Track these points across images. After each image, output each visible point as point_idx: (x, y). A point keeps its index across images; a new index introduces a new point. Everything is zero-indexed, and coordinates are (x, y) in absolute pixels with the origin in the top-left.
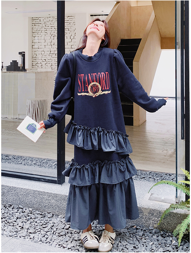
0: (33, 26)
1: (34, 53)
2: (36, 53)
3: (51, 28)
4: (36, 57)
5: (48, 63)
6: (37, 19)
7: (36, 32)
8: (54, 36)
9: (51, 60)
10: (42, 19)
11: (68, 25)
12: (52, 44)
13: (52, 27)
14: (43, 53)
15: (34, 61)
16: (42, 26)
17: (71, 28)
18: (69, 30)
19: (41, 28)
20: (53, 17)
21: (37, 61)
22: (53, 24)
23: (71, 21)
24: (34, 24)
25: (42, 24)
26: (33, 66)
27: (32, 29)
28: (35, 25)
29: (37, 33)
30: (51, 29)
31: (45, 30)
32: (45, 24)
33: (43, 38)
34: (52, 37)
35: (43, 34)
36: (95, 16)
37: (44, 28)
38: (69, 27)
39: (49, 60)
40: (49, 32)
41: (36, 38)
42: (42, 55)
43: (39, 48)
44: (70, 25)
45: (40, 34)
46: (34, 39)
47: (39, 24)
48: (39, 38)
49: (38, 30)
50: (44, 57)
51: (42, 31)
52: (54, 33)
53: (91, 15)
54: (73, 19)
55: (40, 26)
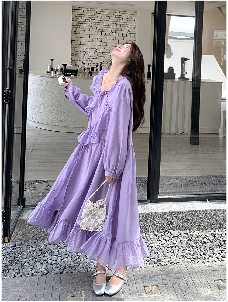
2: (76, 50)
3: (97, 21)
4: (77, 55)
5: (93, 62)
6: (80, 9)
7: (78, 24)
8: (101, 32)
9: (97, 60)
10: (86, 10)
11: (120, 21)
12: (99, 40)
13: (99, 21)
14: (86, 50)
15: (73, 59)
16: (86, 18)
17: (123, 24)
18: (120, 26)
19: (84, 20)
22: (101, 17)
23: (123, 17)
25: (85, 16)
27: (72, 20)
28: (76, 16)
29: (78, 26)
30: (98, 24)
31: (90, 23)
32: (90, 16)
33: (86, 32)
34: (99, 33)
35: (87, 27)
37: (88, 21)
39: (93, 60)
40: (94, 26)
41: (77, 32)
42: (84, 53)
43: (80, 44)
44: (122, 21)
45: (83, 28)
46: (75, 33)
47: (82, 16)
48: (82, 32)
49: (80, 22)
50: (88, 55)
51: (85, 24)
52: (102, 28)
53: (152, 13)
54: (126, 14)
55: (83, 18)
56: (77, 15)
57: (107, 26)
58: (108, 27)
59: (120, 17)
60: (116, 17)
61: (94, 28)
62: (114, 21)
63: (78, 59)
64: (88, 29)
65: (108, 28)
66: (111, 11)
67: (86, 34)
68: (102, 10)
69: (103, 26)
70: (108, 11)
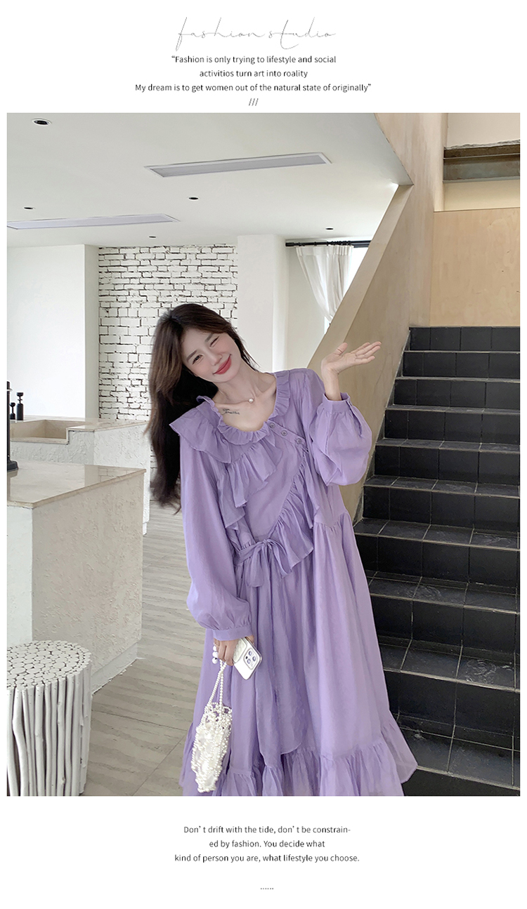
0: (101, 275)
1: (104, 358)
2: (111, 357)
3: (158, 281)
4: (113, 370)
6: (117, 251)
7: (112, 293)
10: (130, 253)
11: (214, 275)
13: (162, 281)
14: (133, 358)
15: (104, 382)
16: (132, 275)
17: (222, 284)
18: (215, 290)
19: (127, 281)
20: (165, 247)
21: (115, 382)
22: (164, 269)
23: (221, 263)
24: (105, 269)
25: (130, 269)
26: (103, 399)
27: (100, 283)
28: (108, 272)
29: (115, 298)
30: (160, 287)
31: (141, 287)
32: (141, 269)
33: (132, 312)
35: (135, 299)
36: (299, 245)
37: (137, 281)
38: (218, 281)
40: (151, 295)
41: (113, 312)
42: (130, 365)
43: (120, 344)
44: (219, 275)
45: (125, 302)
46: (107, 315)
47: (123, 269)
48: (123, 312)
49: (117, 287)
50: (137, 370)
51: (130, 289)
52: (168, 299)
53: (288, 242)
54: (229, 255)
55: (123, 274)
56: (110, 269)
57: (181, 293)
58: (185, 293)
59: (213, 263)
60: (202, 265)
61: (152, 298)
62: (198, 277)
63: (116, 382)
64: (137, 302)
65: (185, 296)
66: (189, 251)
67: (132, 317)
68: (168, 249)
69: (173, 293)
70: (183, 250)
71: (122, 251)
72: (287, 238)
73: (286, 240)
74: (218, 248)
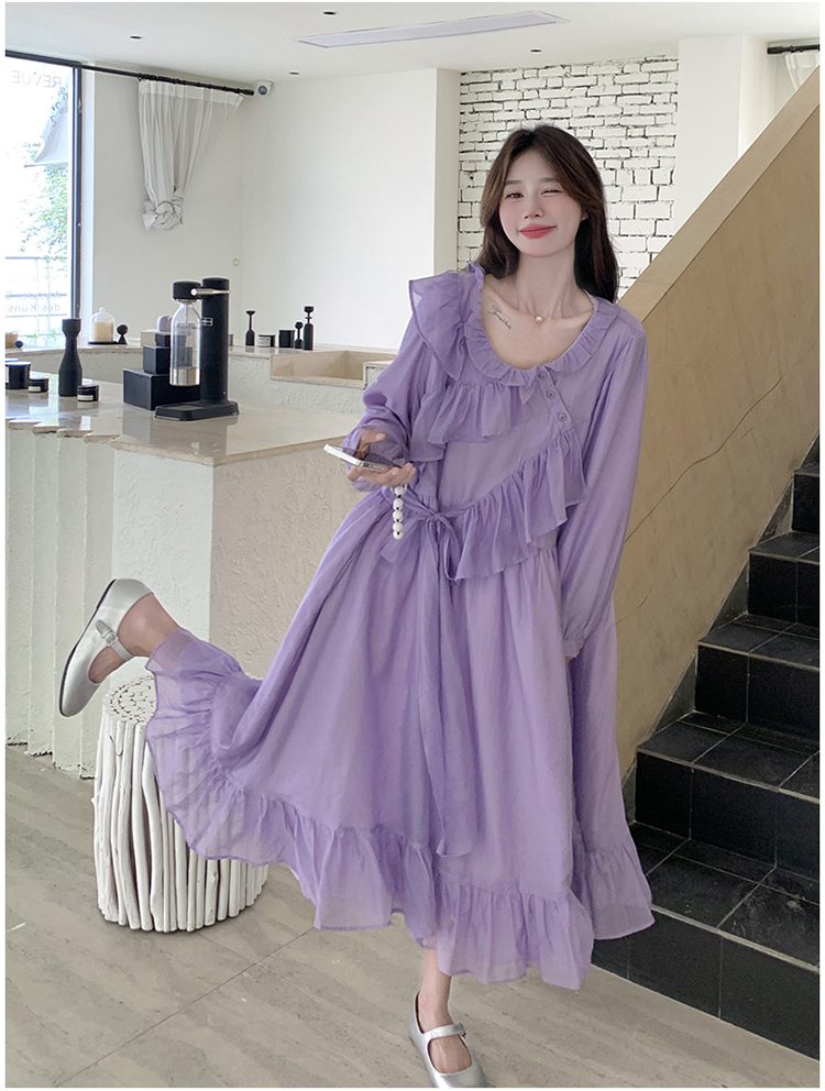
0: (463, 118)
6: (487, 77)
7: (479, 147)
10: (507, 80)
11: (644, 110)
17: (656, 125)
18: (644, 136)
20: (563, 67)
22: (561, 103)
23: (657, 88)
24: (469, 108)
25: (508, 106)
27: (461, 132)
28: (474, 112)
29: (483, 155)
32: (524, 105)
38: (650, 121)
41: (480, 179)
44: (652, 109)
47: (495, 107)
49: (487, 137)
53: (772, 46)
54: (670, 74)
55: (497, 116)
56: (478, 107)
59: (643, 89)
60: (623, 95)
62: (616, 115)
66: (602, 70)
68: (567, 69)
70: (592, 71)
71: (497, 77)
72: (771, 40)
73: (770, 43)
74: (652, 64)
